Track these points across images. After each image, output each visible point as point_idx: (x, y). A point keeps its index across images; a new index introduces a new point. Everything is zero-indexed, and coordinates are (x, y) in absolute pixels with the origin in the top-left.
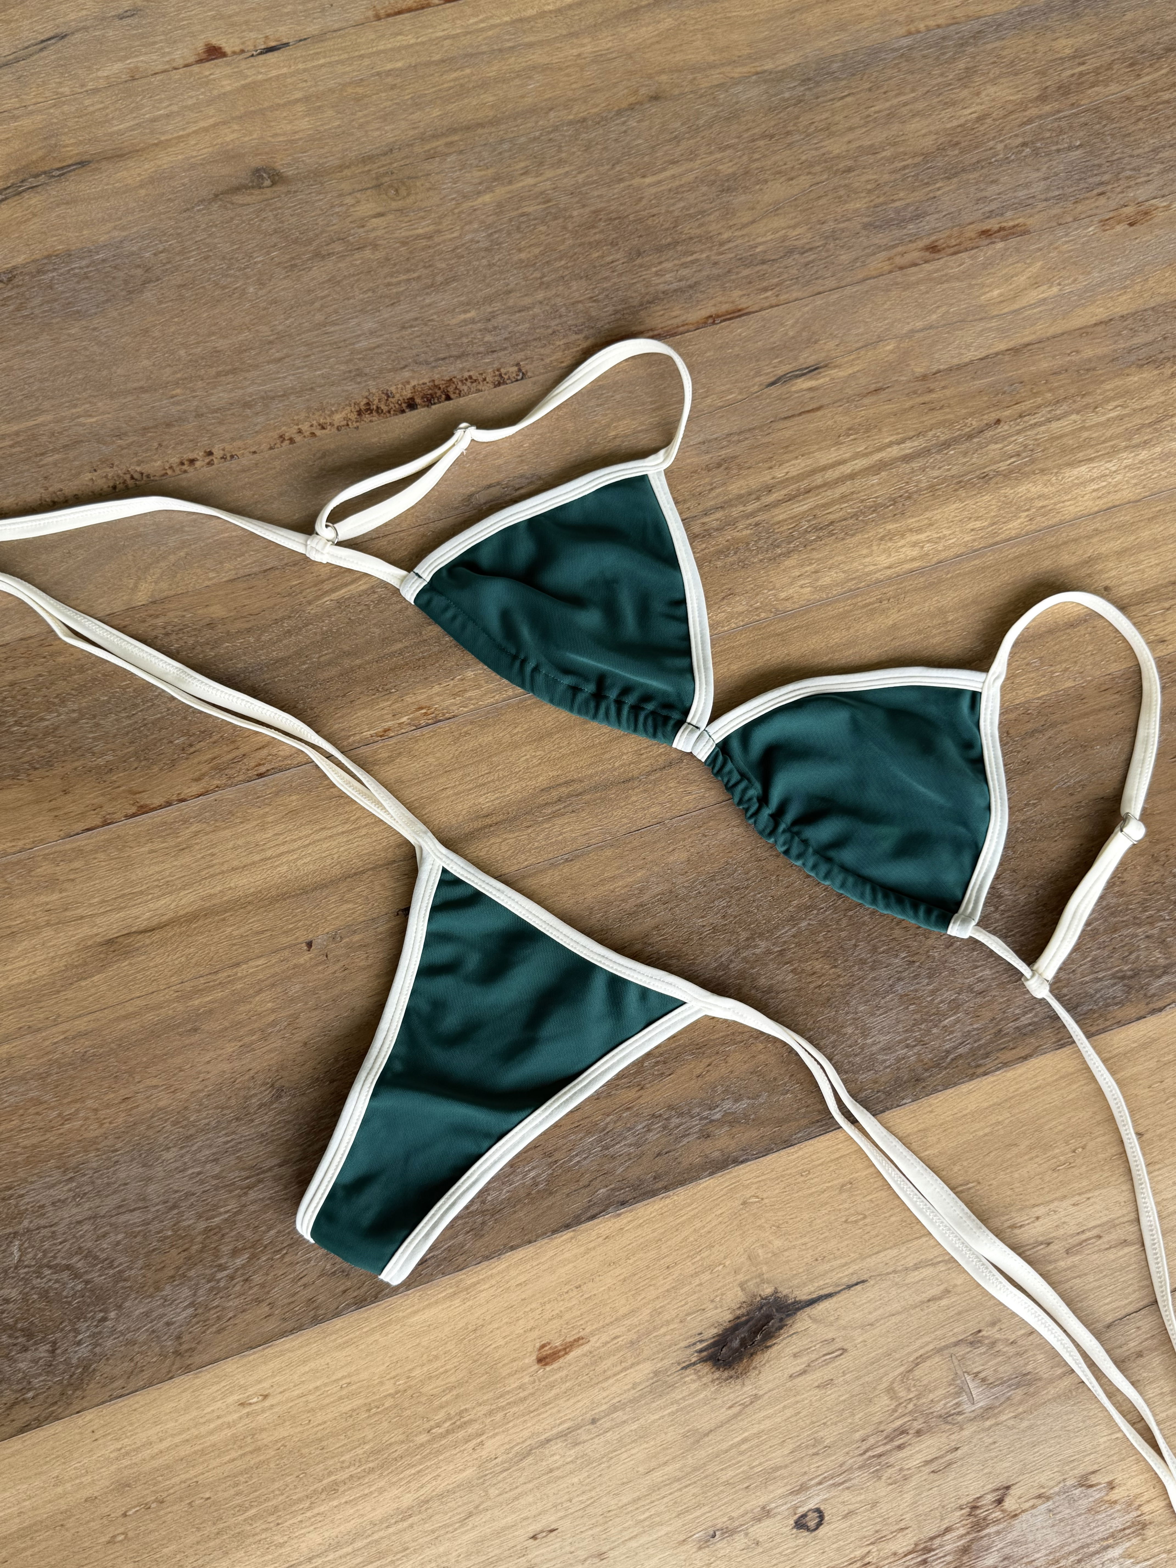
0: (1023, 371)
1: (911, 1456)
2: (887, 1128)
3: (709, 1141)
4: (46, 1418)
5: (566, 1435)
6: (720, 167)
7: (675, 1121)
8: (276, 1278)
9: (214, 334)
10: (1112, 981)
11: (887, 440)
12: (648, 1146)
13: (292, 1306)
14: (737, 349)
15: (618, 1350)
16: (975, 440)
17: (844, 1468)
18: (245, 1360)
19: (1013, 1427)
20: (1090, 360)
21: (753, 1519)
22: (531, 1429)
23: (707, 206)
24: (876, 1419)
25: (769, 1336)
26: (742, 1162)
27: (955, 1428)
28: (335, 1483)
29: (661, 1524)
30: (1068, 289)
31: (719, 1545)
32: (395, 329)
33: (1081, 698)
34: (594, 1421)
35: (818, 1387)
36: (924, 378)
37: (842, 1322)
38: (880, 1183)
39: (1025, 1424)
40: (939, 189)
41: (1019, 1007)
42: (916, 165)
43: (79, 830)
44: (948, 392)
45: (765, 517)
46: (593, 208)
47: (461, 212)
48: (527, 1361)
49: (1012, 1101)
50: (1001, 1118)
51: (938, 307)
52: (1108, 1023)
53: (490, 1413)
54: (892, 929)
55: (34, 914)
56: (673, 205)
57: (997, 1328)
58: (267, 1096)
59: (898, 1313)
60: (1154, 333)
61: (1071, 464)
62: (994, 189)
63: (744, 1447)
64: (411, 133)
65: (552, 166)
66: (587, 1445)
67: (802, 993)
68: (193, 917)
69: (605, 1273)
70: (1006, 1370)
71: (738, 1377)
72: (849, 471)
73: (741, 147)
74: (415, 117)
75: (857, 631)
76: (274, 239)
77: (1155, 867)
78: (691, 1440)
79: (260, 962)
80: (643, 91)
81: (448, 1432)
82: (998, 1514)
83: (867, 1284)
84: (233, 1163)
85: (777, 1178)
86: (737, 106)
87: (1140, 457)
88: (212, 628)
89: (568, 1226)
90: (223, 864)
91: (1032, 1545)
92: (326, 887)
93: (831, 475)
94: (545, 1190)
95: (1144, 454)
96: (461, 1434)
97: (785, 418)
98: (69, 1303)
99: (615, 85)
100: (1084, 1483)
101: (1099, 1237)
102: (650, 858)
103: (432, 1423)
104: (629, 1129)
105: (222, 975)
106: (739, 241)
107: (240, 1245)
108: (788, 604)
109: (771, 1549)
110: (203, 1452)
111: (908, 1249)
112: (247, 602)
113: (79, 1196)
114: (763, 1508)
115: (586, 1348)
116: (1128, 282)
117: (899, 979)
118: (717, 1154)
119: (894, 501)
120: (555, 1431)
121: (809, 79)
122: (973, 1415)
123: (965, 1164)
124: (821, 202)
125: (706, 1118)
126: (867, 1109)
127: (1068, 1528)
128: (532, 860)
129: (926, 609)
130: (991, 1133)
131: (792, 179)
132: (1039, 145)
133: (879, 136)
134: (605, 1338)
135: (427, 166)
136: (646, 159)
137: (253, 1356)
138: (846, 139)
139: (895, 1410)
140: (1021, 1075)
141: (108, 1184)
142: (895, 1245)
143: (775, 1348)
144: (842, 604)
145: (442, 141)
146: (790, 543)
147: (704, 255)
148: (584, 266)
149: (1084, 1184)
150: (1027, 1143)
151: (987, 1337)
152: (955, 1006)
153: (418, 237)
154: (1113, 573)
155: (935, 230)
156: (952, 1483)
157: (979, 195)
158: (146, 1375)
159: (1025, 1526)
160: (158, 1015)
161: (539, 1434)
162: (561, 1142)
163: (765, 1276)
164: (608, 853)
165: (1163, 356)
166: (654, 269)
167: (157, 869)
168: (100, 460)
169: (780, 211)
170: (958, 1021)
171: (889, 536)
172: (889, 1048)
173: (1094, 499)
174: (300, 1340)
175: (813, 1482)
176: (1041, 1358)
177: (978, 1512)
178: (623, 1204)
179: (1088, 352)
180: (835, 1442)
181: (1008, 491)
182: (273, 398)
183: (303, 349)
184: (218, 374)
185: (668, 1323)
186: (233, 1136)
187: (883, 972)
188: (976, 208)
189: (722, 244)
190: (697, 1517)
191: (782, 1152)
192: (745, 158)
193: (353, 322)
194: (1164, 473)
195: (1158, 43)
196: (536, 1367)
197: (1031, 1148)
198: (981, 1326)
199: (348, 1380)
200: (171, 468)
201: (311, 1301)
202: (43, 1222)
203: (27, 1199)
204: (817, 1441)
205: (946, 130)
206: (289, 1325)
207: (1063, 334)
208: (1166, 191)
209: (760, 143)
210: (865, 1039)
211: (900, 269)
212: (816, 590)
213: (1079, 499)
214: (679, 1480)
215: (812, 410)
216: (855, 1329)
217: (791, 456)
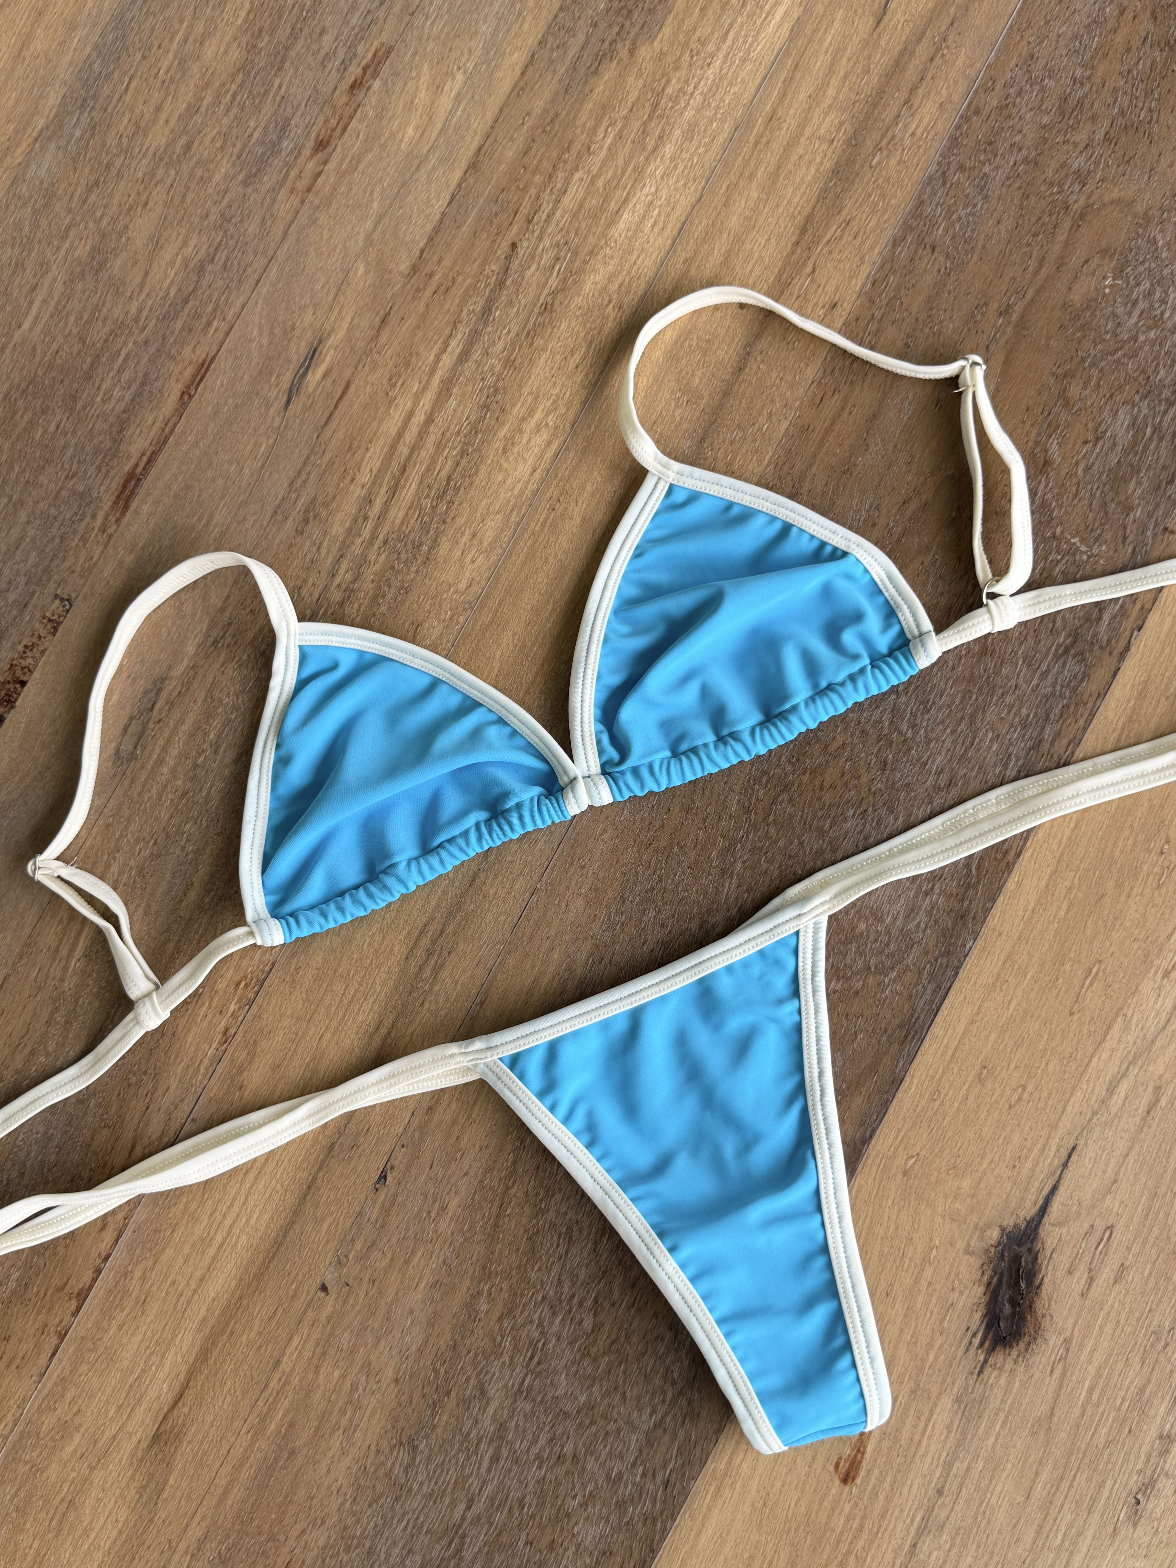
0: (495, 178)
5: (926, 1527)
10: (1060, 663)
11: (432, 357)
14: (230, 401)
15: (906, 1409)
16: (508, 282)
20: (546, 111)
21: (1161, 1455)
22: (891, 1548)
23: (94, 300)
25: (1031, 1275)
26: (871, 1137)
29: (1080, 1533)
30: (470, 66)
31: (1150, 1506)
33: (806, 429)
34: (940, 1492)
35: (1115, 1282)
36: (414, 269)
37: (1086, 1203)
40: (280, 87)
41: (995, 764)
42: (241, 86)
43: (46, 1363)
44: (447, 262)
45: (386, 529)
48: (834, 1491)
49: (1065, 857)
50: (1067, 884)
51: (371, 193)
52: (1090, 705)
55: (73, 1470)
56: (66, 325)
58: (404, 1456)
59: (1130, 1149)
60: (582, 31)
61: (612, 222)
62: (327, 38)
63: (1095, 1396)
66: (952, 1519)
68: (204, 1354)
71: (1035, 1339)
72: (423, 417)
73: (78, 218)
78: (1042, 1433)
79: (295, 1341)
83: (1079, 1148)
84: (426, 1542)
85: (915, 1123)
86: (45, 186)
87: (668, 156)
90: (188, 1284)
92: (294, 1222)
93: (410, 436)
95: (668, 149)
97: (326, 423)
102: (553, 932)
105: (273, 1385)
108: (475, 589)
111: (1088, 1081)
112: (9, 1030)
114: (1161, 1437)
119: (486, 407)
120: (913, 1531)
121: (85, 100)
123: (1072, 955)
124: (189, 200)
130: (1071, 905)
131: (146, 204)
133: (187, 92)
136: (9, 307)
138: (161, 122)
142: (1074, 1089)
143: (1045, 1282)
144: (522, 544)
146: (428, 532)
147: (130, 345)
148: (38, 455)
150: (1112, 884)
155: (309, 127)
157: (320, 57)
160: (251, 1467)
161: (901, 1547)
163: (981, 1224)
165: (607, 43)
166: (99, 399)
167: (139, 1338)
169: (161, 242)
171: (510, 442)
172: (912, 910)
173: (659, 234)
179: (539, 105)
181: (578, 300)
185: (930, 1345)
186: (406, 1518)
188: (326, 71)
189: (136, 320)
190: (1109, 1498)
191: (899, 1095)
192: (91, 225)
194: (701, 150)
196: (847, 1489)
197: (1119, 886)
205: (240, 28)
207: (501, 110)
209: (93, 198)
210: (883, 921)
211: (309, 190)
212: (488, 552)
213: (646, 246)
214: (1062, 1479)
215: (344, 393)
216: (1104, 1198)
217: (361, 451)
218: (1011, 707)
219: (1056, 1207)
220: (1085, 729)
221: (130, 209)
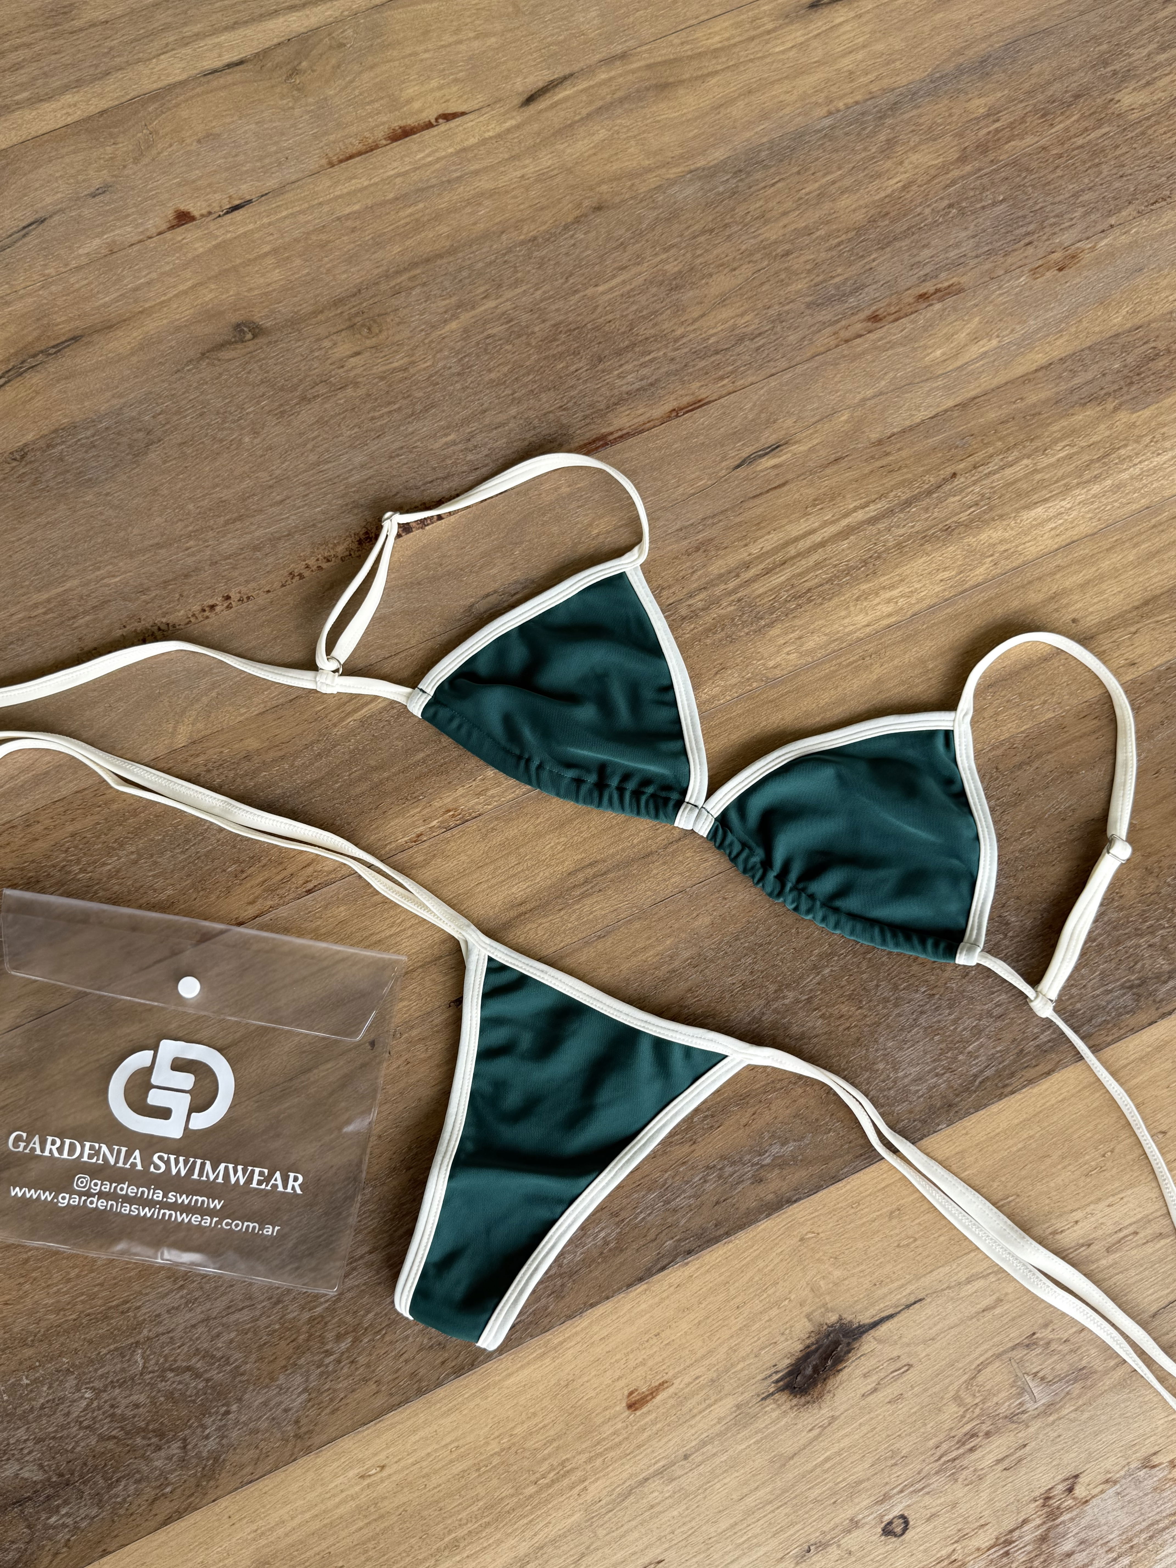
0: (972, 424)
1: (983, 1456)
2: (927, 1154)
3: (762, 1185)
4: (186, 1510)
5: (662, 1472)
6: (666, 267)
7: (729, 1170)
8: (379, 1357)
9: (217, 485)
10: (1122, 991)
11: (852, 506)
12: (707, 1196)
13: (397, 1381)
14: (702, 437)
15: (701, 1388)
16: (935, 495)
17: (922, 1475)
18: (360, 1436)
19: (1075, 1420)
20: (1034, 405)
21: (843, 1531)
22: (630, 1471)
23: (658, 307)
24: (946, 1426)
25: (839, 1360)
26: (795, 1201)
27: (1022, 1426)
28: (456, 1540)
29: (758, 1545)
30: (1007, 340)
31: (814, 1559)
32: (383, 460)
33: (1063, 727)
34: (686, 1457)
35: (889, 1402)
36: (880, 442)
37: (904, 1340)
38: (926, 1206)
39: (1086, 1415)
40: (874, 260)
41: (1037, 1026)
42: (849, 240)
44: (904, 453)
45: (746, 592)
46: (553, 322)
47: (432, 342)
48: (618, 1408)
49: (1041, 1115)
50: (1031, 1133)
51: (885, 374)
52: (1122, 1031)
53: (590, 1460)
54: (910, 966)
56: (627, 308)
57: (1050, 1329)
59: (956, 1326)
60: (1093, 372)
61: (1028, 507)
62: (926, 253)
63: (827, 1465)
64: (376, 272)
65: (510, 286)
66: (682, 1480)
67: (833, 1036)
69: (681, 1318)
70: (1062, 1367)
71: (814, 1402)
72: (819, 539)
73: (683, 245)
74: (379, 255)
75: (845, 689)
76: (262, 389)
77: (1150, 879)
78: (778, 1465)
80: (586, 203)
81: (553, 1482)
82: (1070, 1502)
83: (925, 1301)
85: (830, 1213)
86: (675, 207)
87: (1092, 492)
88: (249, 760)
89: (641, 1280)
91: (1105, 1528)
93: (803, 545)
94: (616, 1248)
95: (1096, 489)
96: (566, 1482)
97: (755, 497)
98: (194, 1401)
99: (559, 201)
100: (1147, 1464)
101: (1136, 1233)
102: (676, 926)
103: (538, 1475)
104: (687, 1182)
106: (692, 336)
107: (342, 1330)
108: (777, 672)
109: (863, 1557)
110: (331, 1525)
111: (959, 1265)
112: (277, 731)
113: (190, 1302)
114: (852, 1520)
115: (671, 1390)
116: (1063, 325)
117: (922, 1013)
118: (771, 1196)
119: (865, 563)
120: (651, 1470)
121: (740, 171)
122: (1036, 1412)
123: (1003, 1179)
124: (764, 288)
125: (757, 1164)
126: (907, 1138)
127: (1137, 1508)
128: (568, 940)
129: (907, 661)
130: (1025, 1147)
131: (735, 269)
132: (964, 204)
133: (813, 216)
134: (687, 1379)
135: (395, 302)
136: (597, 268)
137: (367, 1432)
138: (781, 224)
139: (963, 1416)
140: (1046, 1090)
141: (216, 1287)
142: (947, 1263)
143: (846, 1371)
144: (828, 665)
145: (405, 276)
146: (772, 614)
147: (661, 353)
148: (551, 378)
149: (1117, 1185)
150: (1060, 1153)
151: (1042, 1339)
152: (977, 1032)
153: (394, 370)
154: (1078, 606)
155: (875, 300)
156: (1024, 1478)
157: (913, 261)
158: (271, 1459)
159: (1096, 1510)
161: (636, 1475)
162: (625, 1201)
163: (829, 1306)
164: (637, 925)
165: (1103, 392)
166: (616, 373)
168: (128, 616)
169: (727, 302)
170: (981, 1046)
171: (864, 596)
172: (920, 1079)
173: (1053, 537)
174: (408, 1412)
175: (895, 1491)
176: (1093, 1352)
177: (1051, 1502)
178: (689, 1252)
179: (1033, 398)
180: (911, 1451)
181: (972, 540)
182: (279, 539)
183: (301, 489)
184: (227, 523)
185: (744, 1359)
187: (907, 1008)
188: (911, 273)
189: (676, 340)
190: (792, 1535)
191: (832, 1188)
192: (689, 255)
193: (344, 458)
194: (1116, 504)
195: (1066, 92)
196: (627, 1413)
197: (1062, 1157)
198: (1035, 1329)
199: (456, 1444)
200: (194, 615)
201: (413, 1374)
202: (161, 1330)
203: (144, 1310)
204: (894, 1453)
205: (874, 202)
206: (396, 1399)
207: (1006, 383)
208: (1089, 233)
209: (702, 239)
210: (897, 1073)
211: (847, 341)
212: (802, 655)
213: (1039, 538)
214: (771, 1502)
215: (779, 486)
216: (918, 1345)
217: (764, 531)
218: (1072, 997)
219: (884, 1328)
220: (1109, 1044)
221: (722, 265)
